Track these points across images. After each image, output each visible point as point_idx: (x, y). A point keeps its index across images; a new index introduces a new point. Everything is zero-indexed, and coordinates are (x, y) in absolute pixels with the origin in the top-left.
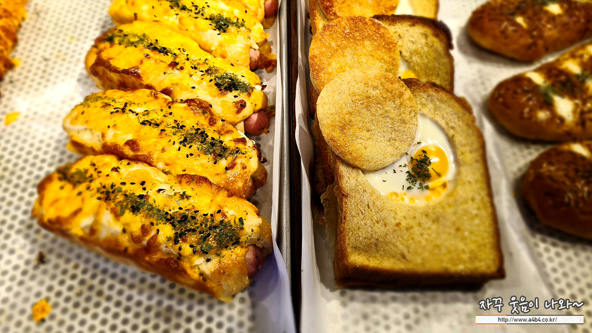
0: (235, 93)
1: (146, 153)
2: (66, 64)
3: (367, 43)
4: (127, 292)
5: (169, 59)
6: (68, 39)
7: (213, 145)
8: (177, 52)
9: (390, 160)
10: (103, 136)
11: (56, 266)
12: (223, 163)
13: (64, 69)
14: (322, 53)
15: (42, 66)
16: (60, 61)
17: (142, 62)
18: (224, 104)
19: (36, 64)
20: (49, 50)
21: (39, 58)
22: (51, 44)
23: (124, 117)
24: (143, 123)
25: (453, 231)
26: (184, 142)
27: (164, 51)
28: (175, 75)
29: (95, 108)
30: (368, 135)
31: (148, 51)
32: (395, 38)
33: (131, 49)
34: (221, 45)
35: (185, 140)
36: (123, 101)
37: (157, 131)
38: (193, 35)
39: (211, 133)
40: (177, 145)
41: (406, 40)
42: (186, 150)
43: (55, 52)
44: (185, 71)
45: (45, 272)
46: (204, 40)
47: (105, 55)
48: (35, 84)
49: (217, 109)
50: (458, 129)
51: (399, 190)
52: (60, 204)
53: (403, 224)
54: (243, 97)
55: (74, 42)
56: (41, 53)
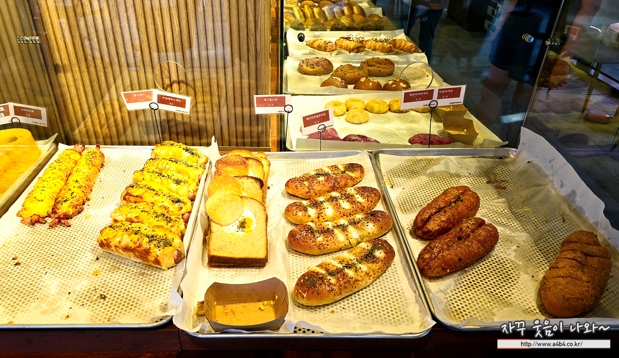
0: (179, 204)
1: (142, 220)
2: (111, 199)
3: (230, 185)
4: (129, 268)
5: (155, 192)
6: (113, 191)
7: (167, 218)
8: (158, 190)
9: (231, 222)
10: (126, 215)
11: (103, 261)
12: (170, 224)
13: (110, 201)
14: (212, 188)
15: (101, 200)
16: (109, 198)
17: (144, 193)
18: (174, 208)
19: (99, 199)
20: (105, 195)
21: (100, 197)
22: (106, 193)
23: (135, 209)
24: (142, 211)
25: (251, 244)
26: (156, 217)
27: (153, 190)
28: (157, 197)
29: (124, 208)
30: (224, 213)
31: (147, 190)
32: (241, 183)
33: (140, 189)
34: (177, 189)
35: (157, 216)
36: (135, 206)
37: (147, 214)
38: (166, 186)
39: (166, 215)
40: (153, 218)
41: (245, 184)
42: (157, 219)
43: (107, 195)
44: (160, 196)
45: (98, 262)
46: (170, 188)
47: (130, 191)
48: (98, 206)
49: (171, 209)
50: (258, 212)
51: (234, 232)
52: (108, 234)
53: (233, 242)
54: (182, 205)
55: (116, 192)
56: (101, 195)
